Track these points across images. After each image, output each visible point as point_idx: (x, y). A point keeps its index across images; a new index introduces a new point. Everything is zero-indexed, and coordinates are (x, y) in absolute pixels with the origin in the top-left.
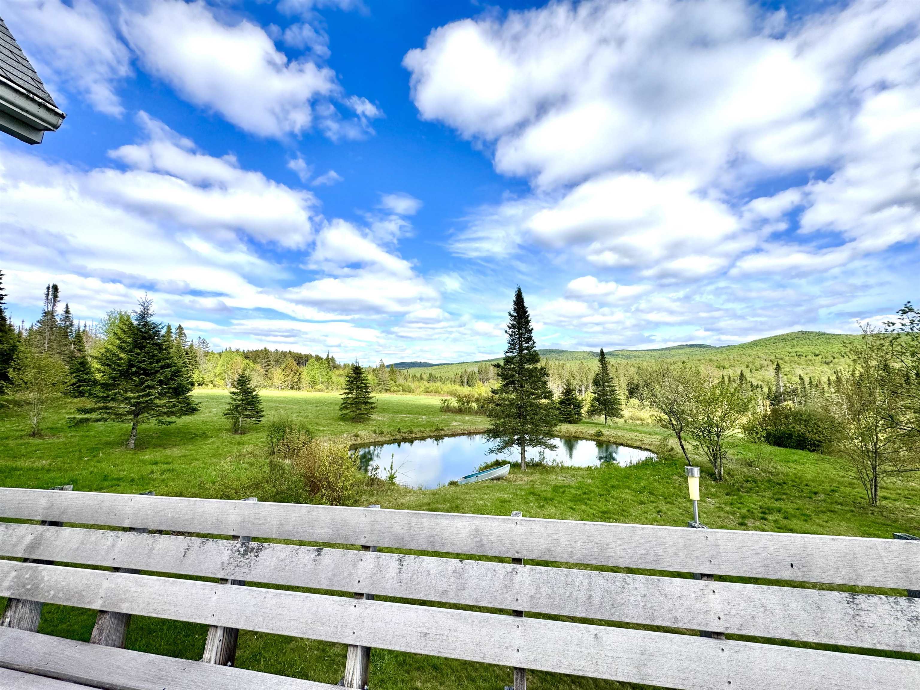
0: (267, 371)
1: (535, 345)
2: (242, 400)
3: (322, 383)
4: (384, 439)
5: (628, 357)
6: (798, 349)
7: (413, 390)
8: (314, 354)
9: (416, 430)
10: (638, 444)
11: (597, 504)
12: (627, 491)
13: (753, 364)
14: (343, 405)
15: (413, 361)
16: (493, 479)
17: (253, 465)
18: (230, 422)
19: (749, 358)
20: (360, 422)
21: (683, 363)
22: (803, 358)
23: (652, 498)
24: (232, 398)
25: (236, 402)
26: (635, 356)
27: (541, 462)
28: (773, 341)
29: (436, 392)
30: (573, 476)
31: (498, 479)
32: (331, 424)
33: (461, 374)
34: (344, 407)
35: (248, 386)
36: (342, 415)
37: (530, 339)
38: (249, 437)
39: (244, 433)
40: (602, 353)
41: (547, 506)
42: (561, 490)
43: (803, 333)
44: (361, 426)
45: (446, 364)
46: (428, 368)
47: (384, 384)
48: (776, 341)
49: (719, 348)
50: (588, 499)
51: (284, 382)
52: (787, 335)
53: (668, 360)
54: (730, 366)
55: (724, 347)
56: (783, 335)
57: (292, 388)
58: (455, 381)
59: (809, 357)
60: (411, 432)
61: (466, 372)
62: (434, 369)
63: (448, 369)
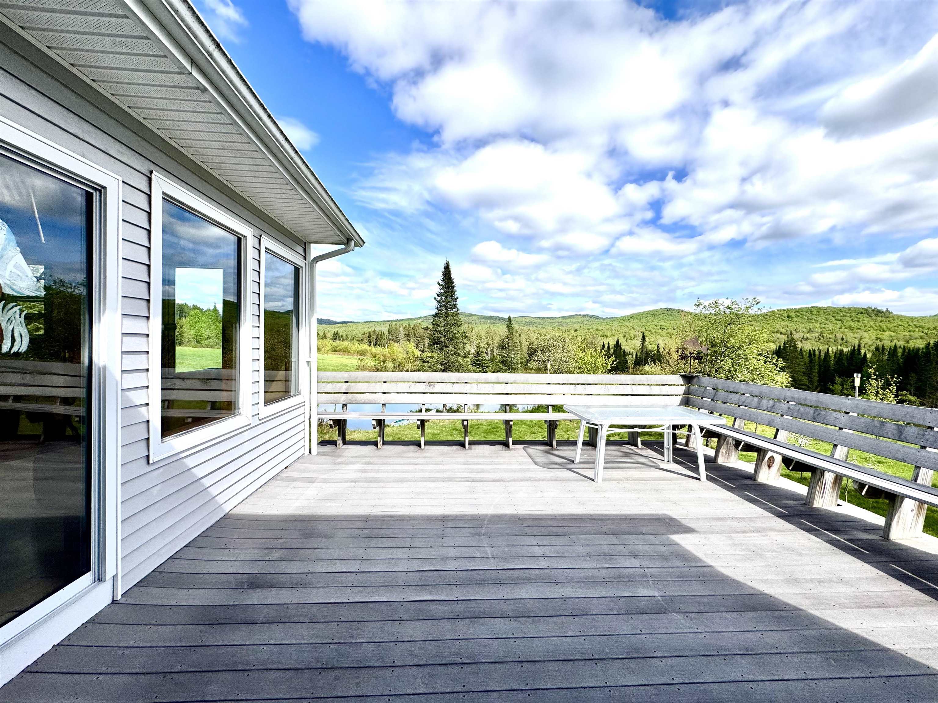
5: (530, 324)
6: (663, 323)
8: (191, 304)
13: (629, 335)
19: (626, 329)
21: (576, 331)
22: (665, 331)
23: (540, 430)
26: (536, 323)
28: (646, 315)
29: (345, 351)
33: (369, 333)
37: (455, 306)
40: (510, 320)
42: (476, 427)
43: (668, 309)
45: (351, 322)
46: (331, 326)
48: (648, 315)
49: (605, 319)
50: (496, 431)
52: (656, 311)
53: (563, 328)
54: (612, 335)
55: (609, 318)
56: (653, 311)
58: (362, 340)
59: (669, 330)
61: (374, 331)
62: (338, 327)
63: (353, 327)
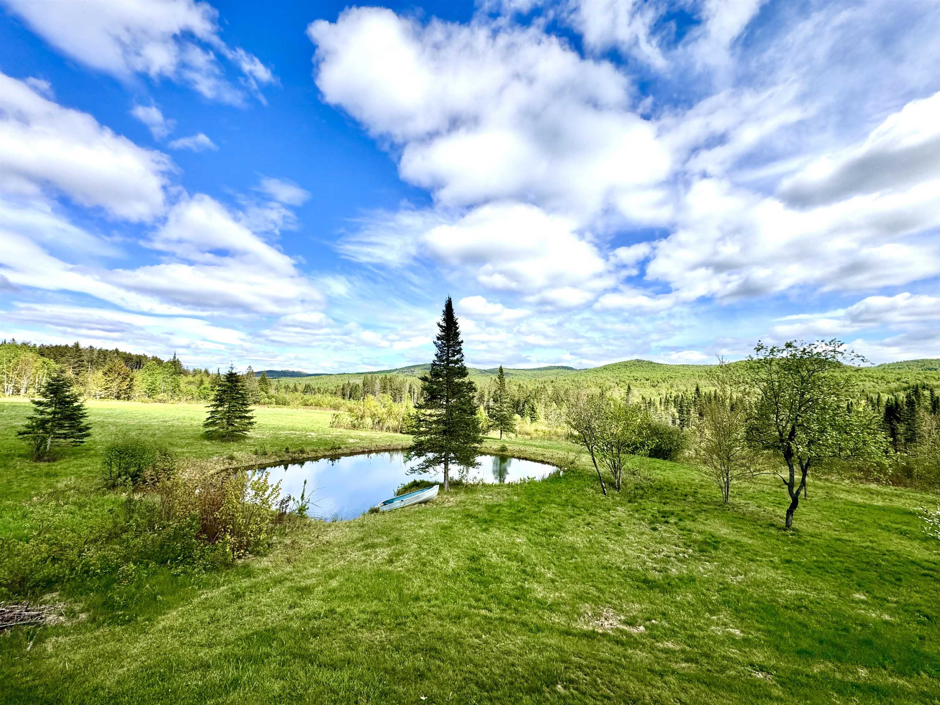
0: (77, 374)
1: (463, 358)
2: (54, 413)
3: (164, 391)
4: (268, 461)
6: (635, 374)
7: (289, 403)
8: (150, 355)
9: (307, 449)
10: (540, 458)
11: (535, 521)
12: (553, 505)
13: (604, 386)
14: (210, 421)
15: (284, 369)
16: (420, 503)
17: (85, 506)
18: (30, 444)
19: (601, 380)
20: (233, 441)
21: (552, 382)
23: (577, 511)
24: (36, 410)
25: (43, 416)
26: (512, 374)
27: (461, 480)
28: (618, 367)
29: (316, 405)
30: (498, 493)
31: (425, 502)
32: (191, 444)
33: (343, 385)
34: (211, 423)
35: (67, 393)
36: (207, 432)
37: (458, 351)
38: (65, 465)
39: (54, 460)
40: (501, 370)
41: (491, 529)
42: (495, 510)
43: (638, 361)
44: (234, 446)
45: (324, 374)
46: (303, 378)
47: (252, 395)
48: (620, 367)
49: (580, 370)
50: (525, 517)
51: (106, 389)
52: (628, 362)
53: (540, 379)
55: (584, 369)
57: (118, 398)
58: (335, 393)
59: (642, 381)
60: (302, 452)
61: (349, 384)
62: (310, 380)
63: (326, 379)
